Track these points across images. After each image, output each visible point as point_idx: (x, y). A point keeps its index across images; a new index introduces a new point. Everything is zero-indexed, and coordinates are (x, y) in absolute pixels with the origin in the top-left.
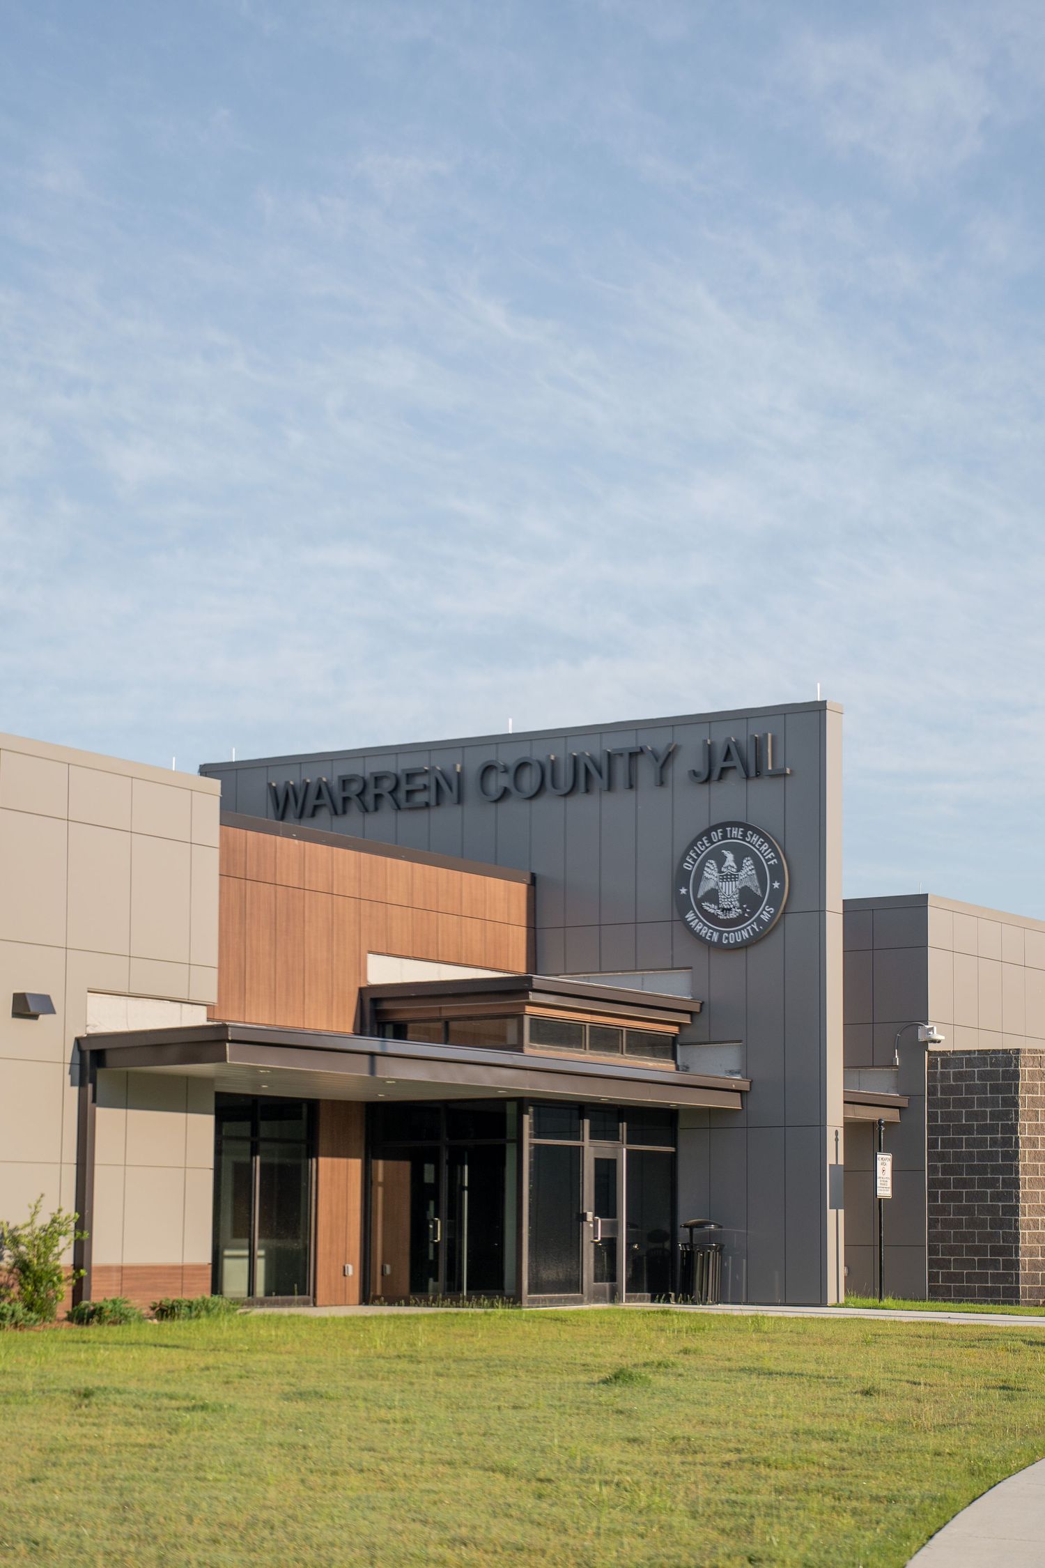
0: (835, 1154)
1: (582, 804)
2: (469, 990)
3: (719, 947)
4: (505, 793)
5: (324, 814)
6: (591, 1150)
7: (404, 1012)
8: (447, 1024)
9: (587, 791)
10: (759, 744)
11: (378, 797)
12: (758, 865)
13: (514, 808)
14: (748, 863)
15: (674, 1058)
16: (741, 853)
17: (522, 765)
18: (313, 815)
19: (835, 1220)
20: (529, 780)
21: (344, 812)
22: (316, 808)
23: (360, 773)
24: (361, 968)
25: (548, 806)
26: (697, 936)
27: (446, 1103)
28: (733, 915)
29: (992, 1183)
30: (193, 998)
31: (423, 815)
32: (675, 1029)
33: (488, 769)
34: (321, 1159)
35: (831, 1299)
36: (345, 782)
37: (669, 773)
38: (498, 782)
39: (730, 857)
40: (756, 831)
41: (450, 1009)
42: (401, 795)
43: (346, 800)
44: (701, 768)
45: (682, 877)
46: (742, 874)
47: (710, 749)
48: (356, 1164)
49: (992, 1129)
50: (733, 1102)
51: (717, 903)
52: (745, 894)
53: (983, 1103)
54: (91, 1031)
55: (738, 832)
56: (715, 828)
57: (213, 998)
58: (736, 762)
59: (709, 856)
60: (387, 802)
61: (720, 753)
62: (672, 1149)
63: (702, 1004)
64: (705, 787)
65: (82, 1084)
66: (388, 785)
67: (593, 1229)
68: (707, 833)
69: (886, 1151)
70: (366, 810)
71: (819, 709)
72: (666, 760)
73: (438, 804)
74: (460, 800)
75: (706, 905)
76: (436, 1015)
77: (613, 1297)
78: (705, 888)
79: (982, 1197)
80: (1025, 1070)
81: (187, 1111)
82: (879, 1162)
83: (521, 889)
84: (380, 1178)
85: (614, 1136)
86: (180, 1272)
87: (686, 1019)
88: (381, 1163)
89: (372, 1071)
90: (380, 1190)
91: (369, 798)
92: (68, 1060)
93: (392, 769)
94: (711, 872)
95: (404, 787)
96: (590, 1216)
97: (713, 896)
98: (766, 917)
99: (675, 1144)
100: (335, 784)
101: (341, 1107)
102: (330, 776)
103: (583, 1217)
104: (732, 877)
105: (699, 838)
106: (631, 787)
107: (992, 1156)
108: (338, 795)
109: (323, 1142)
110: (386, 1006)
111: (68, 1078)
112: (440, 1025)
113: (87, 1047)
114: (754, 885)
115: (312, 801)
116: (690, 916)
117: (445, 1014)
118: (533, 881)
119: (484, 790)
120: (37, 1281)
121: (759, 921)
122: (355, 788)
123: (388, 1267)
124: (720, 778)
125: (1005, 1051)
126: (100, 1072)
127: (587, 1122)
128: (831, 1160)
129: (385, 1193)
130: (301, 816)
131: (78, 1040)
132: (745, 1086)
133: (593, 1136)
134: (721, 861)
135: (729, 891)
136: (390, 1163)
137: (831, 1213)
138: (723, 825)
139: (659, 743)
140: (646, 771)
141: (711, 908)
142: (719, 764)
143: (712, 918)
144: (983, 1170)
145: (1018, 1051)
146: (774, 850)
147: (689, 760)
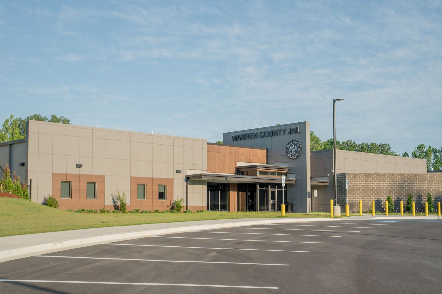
0: (308, 190)
1: (274, 138)
2: (250, 167)
3: (292, 159)
4: (263, 137)
5: (239, 140)
6: (270, 190)
7: (242, 170)
8: (248, 172)
9: (274, 136)
10: (297, 128)
11: (246, 137)
12: (297, 146)
13: (264, 138)
14: (296, 146)
15: (286, 176)
16: (295, 145)
17: (265, 132)
18: (238, 140)
19: (309, 200)
20: (266, 134)
21: (242, 140)
22: (238, 139)
23: (244, 134)
24: (236, 164)
25: (269, 138)
26: (289, 157)
27: (248, 183)
28: (294, 154)
29: (342, 194)
30: (203, 170)
31: (252, 140)
32: (286, 172)
33: (261, 133)
34: (230, 192)
35: (308, 211)
36: (242, 135)
37: (285, 133)
38: (262, 135)
39: (293, 145)
40: (297, 141)
41: (248, 170)
42: (249, 137)
43: (242, 138)
44: (289, 132)
45: (287, 149)
46: (295, 148)
47: (290, 129)
48: (236, 192)
49: (342, 186)
50: (294, 183)
51: (292, 152)
52: (296, 151)
53: (341, 182)
54: (188, 175)
55: (294, 142)
56: (291, 141)
57: (207, 170)
58: (294, 131)
59: (290, 145)
60: (247, 139)
61: (292, 129)
62: (286, 190)
63: (290, 168)
64: (290, 135)
65: (186, 182)
66: (248, 135)
67: (271, 201)
68: (290, 142)
69: (316, 189)
70: (245, 139)
71: (305, 122)
72: (285, 131)
73: (254, 138)
74: (257, 138)
75: (290, 153)
76: (246, 171)
77: (275, 211)
78: (290, 150)
79: (341, 196)
80: (347, 176)
81: (203, 185)
82: (314, 191)
83: (265, 151)
84: (240, 194)
85: (275, 188)
86: (202, 207)
87: (288, 170)
88: (240, 192)
89: (226, 179)
90: (240, 196)
91: (245, 138)
92: (184, 178)
93: (248, 133)
94: (291, 148)
95: (250, 136)
96: (270, 200)
97: (291, 151)
98: (298, 154)
99: (287, 189)
100: (241, 136)
101: (234, 184)
102: (240, 134)
103: (269, 200)
104: (294, 148)
105: (289, 143)
106: (280, 135)
107: (342, 190)
108: (241, 137)
109: (230, 189)
110: (240, 169)
111: (184, 181)
112: (247, 172)
113: (187, 177)
114: (297, 150)
115: (237, 138)
116: (288, 154)
117: (247, 170)
118: (267, 149)
119: (260, 136)
120: (178, 207)
121: (297, 155)
122: (243, 136)
123: (242, 208)
124: (292, 133)
125: (344, 174)
126: (189, 180)
127: (269, 186)
128: (308, 191)
129: (241, 197)
130: (236, 140)
131: (186, 176)
132: (296, 180)
133: (270, 188)
134: (292, 146)
135: (293, 150)
136: (242, 192)
137: (308, 199)
138: (292, 141)
139: (283, 128)
140: (282, 132)
141: (291, 153)
142: (292, 131)
143: (291, 155)
144: (341, 192)
145: (346, 173)
146: (299, 144)
147: (288, 131)
